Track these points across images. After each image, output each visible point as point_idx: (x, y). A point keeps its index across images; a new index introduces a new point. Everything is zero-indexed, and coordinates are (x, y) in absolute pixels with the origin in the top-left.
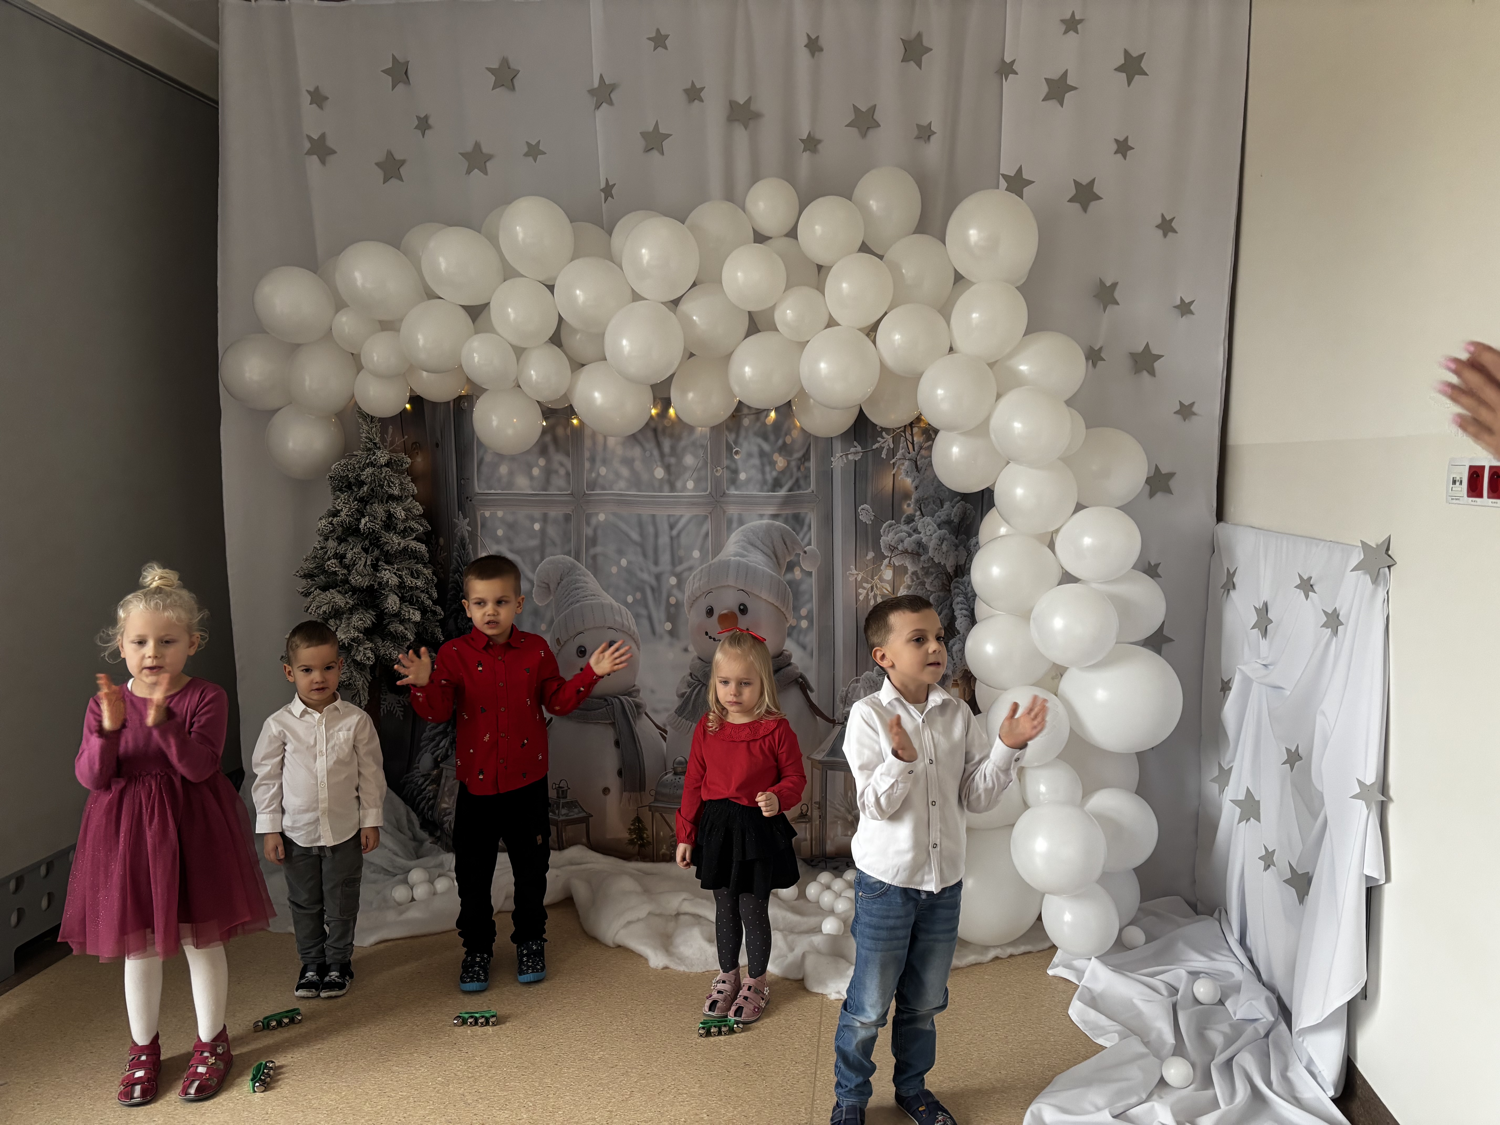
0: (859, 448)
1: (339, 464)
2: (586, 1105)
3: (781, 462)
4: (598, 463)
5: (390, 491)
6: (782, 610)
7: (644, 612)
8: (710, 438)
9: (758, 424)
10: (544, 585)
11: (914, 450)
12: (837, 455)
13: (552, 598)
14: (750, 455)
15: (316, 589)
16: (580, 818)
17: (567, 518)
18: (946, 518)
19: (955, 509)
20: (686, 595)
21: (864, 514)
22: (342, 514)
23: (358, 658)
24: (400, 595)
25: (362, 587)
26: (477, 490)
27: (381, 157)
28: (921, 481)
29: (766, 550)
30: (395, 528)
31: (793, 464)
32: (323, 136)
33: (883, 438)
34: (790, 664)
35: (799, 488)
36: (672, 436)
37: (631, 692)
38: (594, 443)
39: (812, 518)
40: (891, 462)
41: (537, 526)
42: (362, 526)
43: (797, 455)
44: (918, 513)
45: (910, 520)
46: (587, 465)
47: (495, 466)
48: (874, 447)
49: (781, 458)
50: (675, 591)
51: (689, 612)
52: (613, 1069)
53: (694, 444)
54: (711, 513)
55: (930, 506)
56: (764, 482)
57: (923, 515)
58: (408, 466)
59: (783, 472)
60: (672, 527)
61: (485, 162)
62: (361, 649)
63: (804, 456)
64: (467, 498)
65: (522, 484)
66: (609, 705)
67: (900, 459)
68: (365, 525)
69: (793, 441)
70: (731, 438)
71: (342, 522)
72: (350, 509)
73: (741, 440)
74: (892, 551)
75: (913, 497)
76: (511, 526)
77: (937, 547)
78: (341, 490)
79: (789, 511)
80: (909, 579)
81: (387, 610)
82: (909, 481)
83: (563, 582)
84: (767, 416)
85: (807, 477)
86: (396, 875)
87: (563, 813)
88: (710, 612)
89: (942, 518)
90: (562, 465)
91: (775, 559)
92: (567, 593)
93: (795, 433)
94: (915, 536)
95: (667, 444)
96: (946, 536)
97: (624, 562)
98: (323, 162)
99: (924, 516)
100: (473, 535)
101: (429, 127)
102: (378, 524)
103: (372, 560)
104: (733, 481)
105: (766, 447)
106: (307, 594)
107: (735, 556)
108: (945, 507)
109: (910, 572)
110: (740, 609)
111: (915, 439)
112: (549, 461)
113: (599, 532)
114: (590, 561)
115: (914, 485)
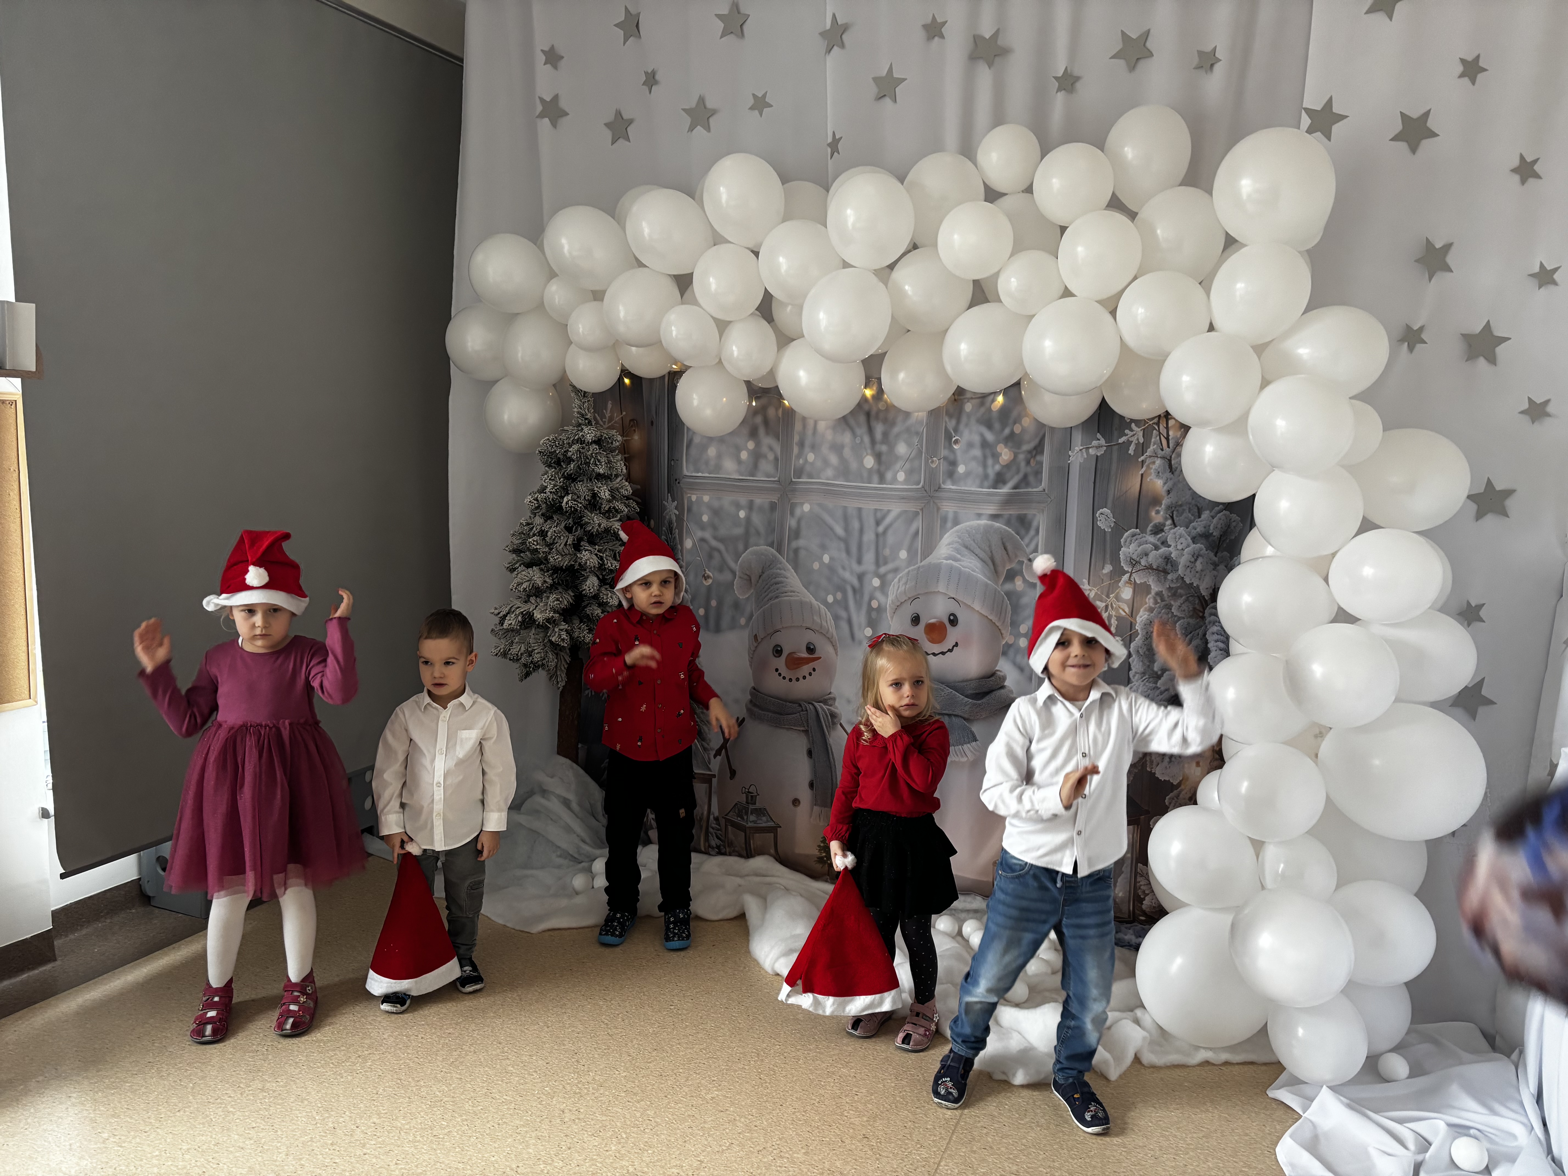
0: (1103, 442)
1: (548, 439)
2: (679, 1149)
3: (1005, 454)
4: (807, 449)
5: (596, 469)
6: (998, 624)
7: (844, 614)
8: (927, 424)
9: (982, 410)
10: (746, 577)
11: (1169, 447)
12: (1076, 448)
13: (752, 591)
14: (970, 445)
15: (520, 566)
16: (769, 827)
17: (773, 506)
18: (1203, 529)
19: (1215, 520)
20: (890, 599)
21: (1103, 520)
22: (548, 490)
23: (553, 640)
24: (601, 577)
25: (562, 567)
26: (686, 472)
27: (610, 117)
28: (1175, 484)
29: (982, 555)
30: (600, 508)
31: (1021, 457)
32: (556, 98)
33: (1132, 430)
34: (1003, 687)
35: (1028, 485)
36: (885, 421)
37: (827, 699)
38: (804, 426)
39: (1042, 521)
40: (1140, 460)
41: (742, 514)
42: (564, 504)
43: (1026, 447)
44: (1169, 522)
45: (1158, 530)
46: (796, 450)
47: (704, 448)
48: (1121, 441)
49: (1006, 450)
50: (878, 595)
51: (892, 618)
52: (722, 1113)
53: (908, 430)
54: (922, 509)
55: (1184, 515)
56: (986, 476)
57: (1174, 525)
58: (618, 444)
59: (1008, 466)
60: (878, 523)
61: (708, 118)
62: (557, 630)
63: (1035, 448)
64: (676, 480)
65: (730, 467)
66: (802, 711)
67: (1150, 457)
68: (567, 503)
69: (1024, 430)
70: (951, 424)
71: (546, 499)
72: (555, 485)
73: (962, 427)
74: (1133, 566)
75: (1164, 502)
76: (716, 512)
77: (1188, 564)
78: (550, 466)
79: (1013, 511)
80: (1152, 600)
81: (584, 592)
82: (1159, 483)
83: (764, 575)
84: (993, 401)
85: (1038, 473)
86: (582, 862)
87: (751, 820)
88: (916, 620)
89: (1198, 530)
90: (771, 449)
91: (992, 567)
92: (767, 587)
93: (1026, 422)
94: (1163, 549)
95: (879, 429)
96: (1201, 552)
97: (826, 559)
98: (554, 124)
99: (1176, 526)
100: (680, 519)
101: (656, 82)
102: (581, 503)
103: (574, 540)
104: (951, 474)
105: (990, 437)
106: (512, 570)
107: (947, 559)
108: (1203, 516)
109: (1153, 593)
110: (950, 619)
111: (1171, 433)
112: (758, 444)
113: (803, 524)
114: (791, 554)
115: (1166, 488)
